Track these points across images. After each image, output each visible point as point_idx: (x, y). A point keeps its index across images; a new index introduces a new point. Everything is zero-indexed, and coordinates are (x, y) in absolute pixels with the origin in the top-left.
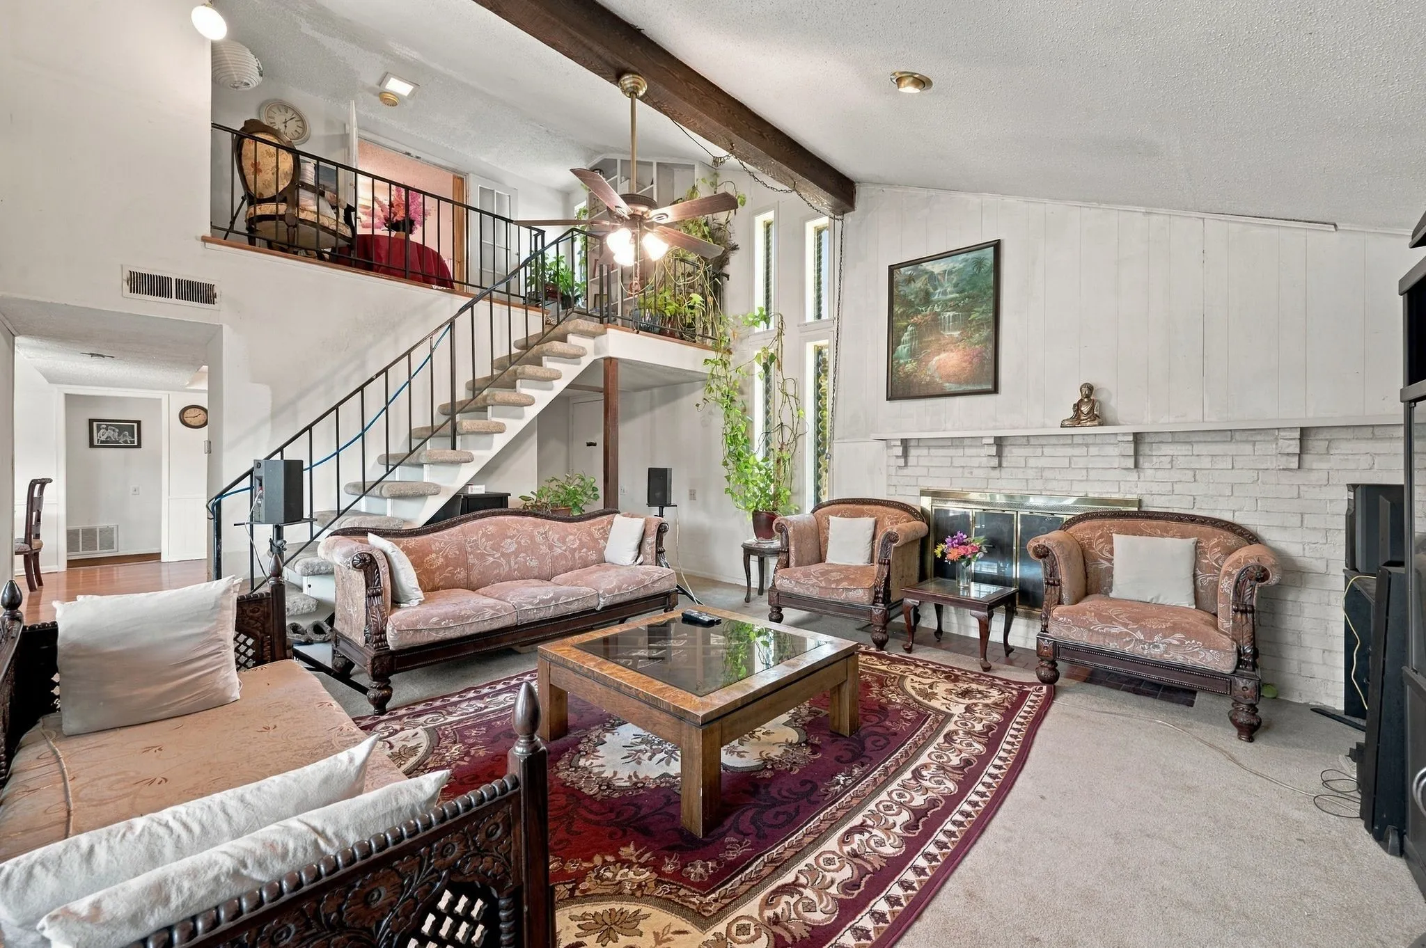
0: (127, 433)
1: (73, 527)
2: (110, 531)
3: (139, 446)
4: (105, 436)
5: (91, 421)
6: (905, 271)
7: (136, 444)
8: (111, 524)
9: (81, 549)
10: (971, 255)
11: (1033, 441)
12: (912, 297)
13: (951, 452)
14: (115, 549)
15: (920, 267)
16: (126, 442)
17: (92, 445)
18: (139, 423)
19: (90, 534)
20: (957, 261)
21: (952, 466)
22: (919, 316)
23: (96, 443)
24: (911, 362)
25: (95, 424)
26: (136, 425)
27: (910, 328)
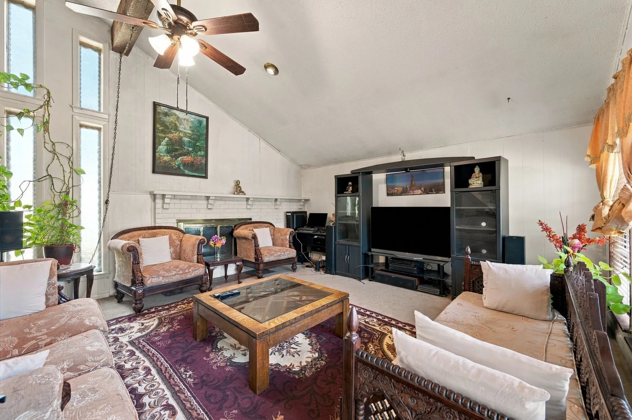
6: (164, 109)
10: (197, 118)
11: (223, 199)
12: (168, 124)
13: (191, 202)
15: (172, 111)
20: (191, 118)
21: (192, 208)
22: (172, 135)
24: (167, 156)
27: (167, 139)
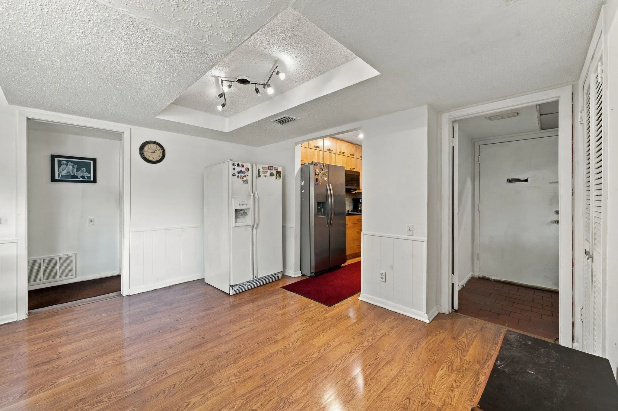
0: (84, 169)
1: (34, 258)
2: (69, 259)
3: (95, 181)
4: (65, 172)
5: (53, 157)
7: (92, 179)
8: (69, 253)
9: (42, 279)
14: (74, 276)
16: (83, 177)
17: (53, 180)
18: (95, 160)
19: (51, 263)
23: (57, 178)
25: (56, 159)
26: (92, 162)
